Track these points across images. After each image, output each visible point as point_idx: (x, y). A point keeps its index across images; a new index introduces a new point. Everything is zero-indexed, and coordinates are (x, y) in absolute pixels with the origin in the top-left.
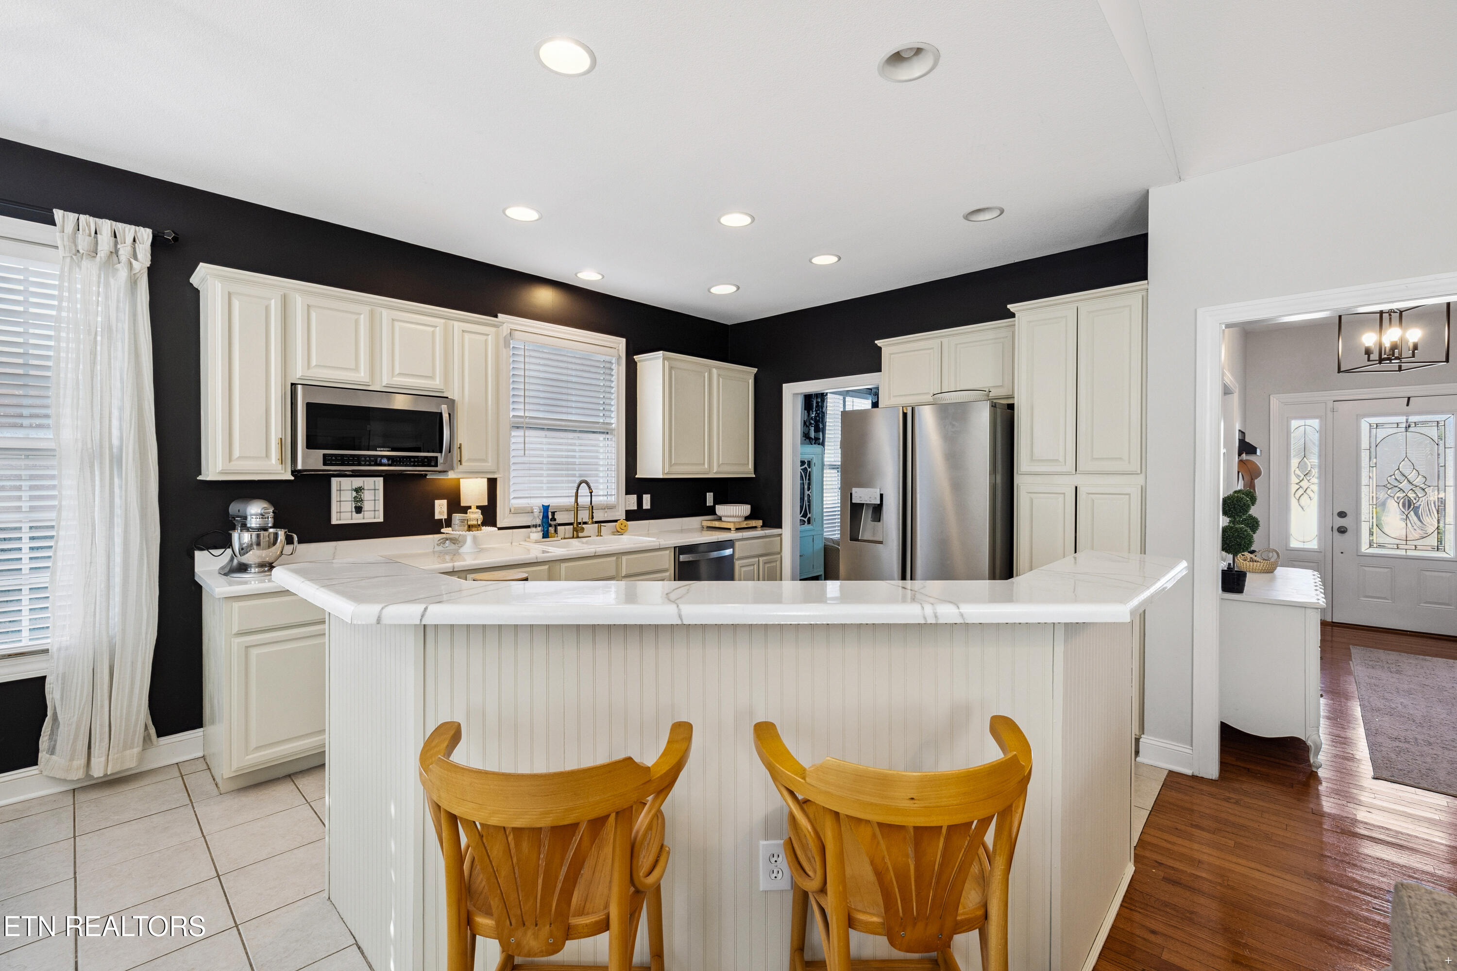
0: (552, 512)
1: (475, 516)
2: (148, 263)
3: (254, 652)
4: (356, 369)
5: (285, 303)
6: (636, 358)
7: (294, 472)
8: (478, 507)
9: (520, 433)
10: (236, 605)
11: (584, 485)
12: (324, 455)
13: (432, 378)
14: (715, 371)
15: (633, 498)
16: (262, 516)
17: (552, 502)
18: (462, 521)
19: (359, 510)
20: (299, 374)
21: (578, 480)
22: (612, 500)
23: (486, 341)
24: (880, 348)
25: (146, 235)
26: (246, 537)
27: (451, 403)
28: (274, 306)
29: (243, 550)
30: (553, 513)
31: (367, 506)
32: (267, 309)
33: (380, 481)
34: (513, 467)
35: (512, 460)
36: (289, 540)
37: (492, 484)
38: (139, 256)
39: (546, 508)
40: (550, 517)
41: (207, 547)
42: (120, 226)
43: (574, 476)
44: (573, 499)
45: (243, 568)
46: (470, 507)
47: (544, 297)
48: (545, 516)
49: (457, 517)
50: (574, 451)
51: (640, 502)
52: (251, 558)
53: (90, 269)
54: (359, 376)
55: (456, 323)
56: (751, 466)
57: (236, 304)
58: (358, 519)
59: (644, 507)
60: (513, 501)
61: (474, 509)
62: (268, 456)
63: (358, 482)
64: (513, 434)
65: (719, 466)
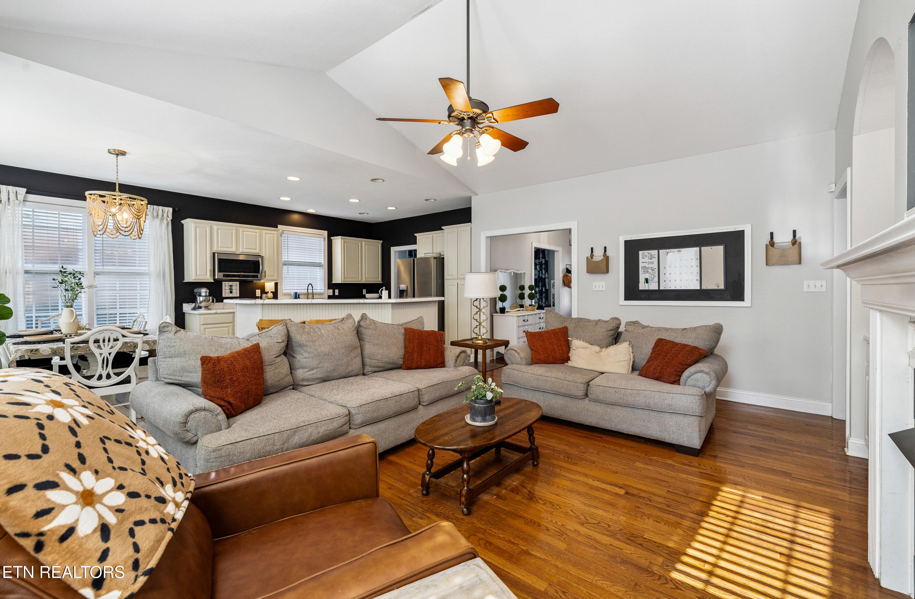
1: (270, 295)
2: (171, 218)
3: (207, 330)
4: (232, 247)
5: (211, 228)
6: (332, 238)
7: (214, 279)
8: (271, 292)
9: (286, 267)
10: (202, 316)
11: (310, 285)
12: (224, 274)
13: (256, 249)
14: (363, 242)
15: (331, 291)
16: (206, 292)
18: (266, 296)
19: (231, 292)
20: (215, 250)
21: (308, 283)
22: (323, 291)
23: (274, 236)
24: (416, 237)
25: (171, 209)
26: (201, 298)
27: (262, 257)
28: (208, 229)
29: (201, 303)
30: (299, 295)
31: (234, 291)
32: (206, 231)
33: (238, 283)
34: (284, 279)
35: (284, 276)
36: (213, 301)
37: (276, 284)
38: (169, 216)
39: (296, 292)
40: (297, 297)
41: (188, 303)
42: (164, 208)
43: (307, 282)
44: (306, 291)
45: (200, 308)
46: (268, 292)
47: (296, 217)
48: (296, 294)
49: (264, 295)
50: (307, 273)
51: (334, 292)
52: (203, 304)
53: (157, 221)
54: (233, 250)
55: (263, 231)
56: (380, 279)
57: (198, 229)
58: (231, 294)
59: (336, 294)
60: (284, 291)
61: (270, 293)
62: (206, 275)
63: (231, 283)
64: (284, 267)
65: (365, 278)
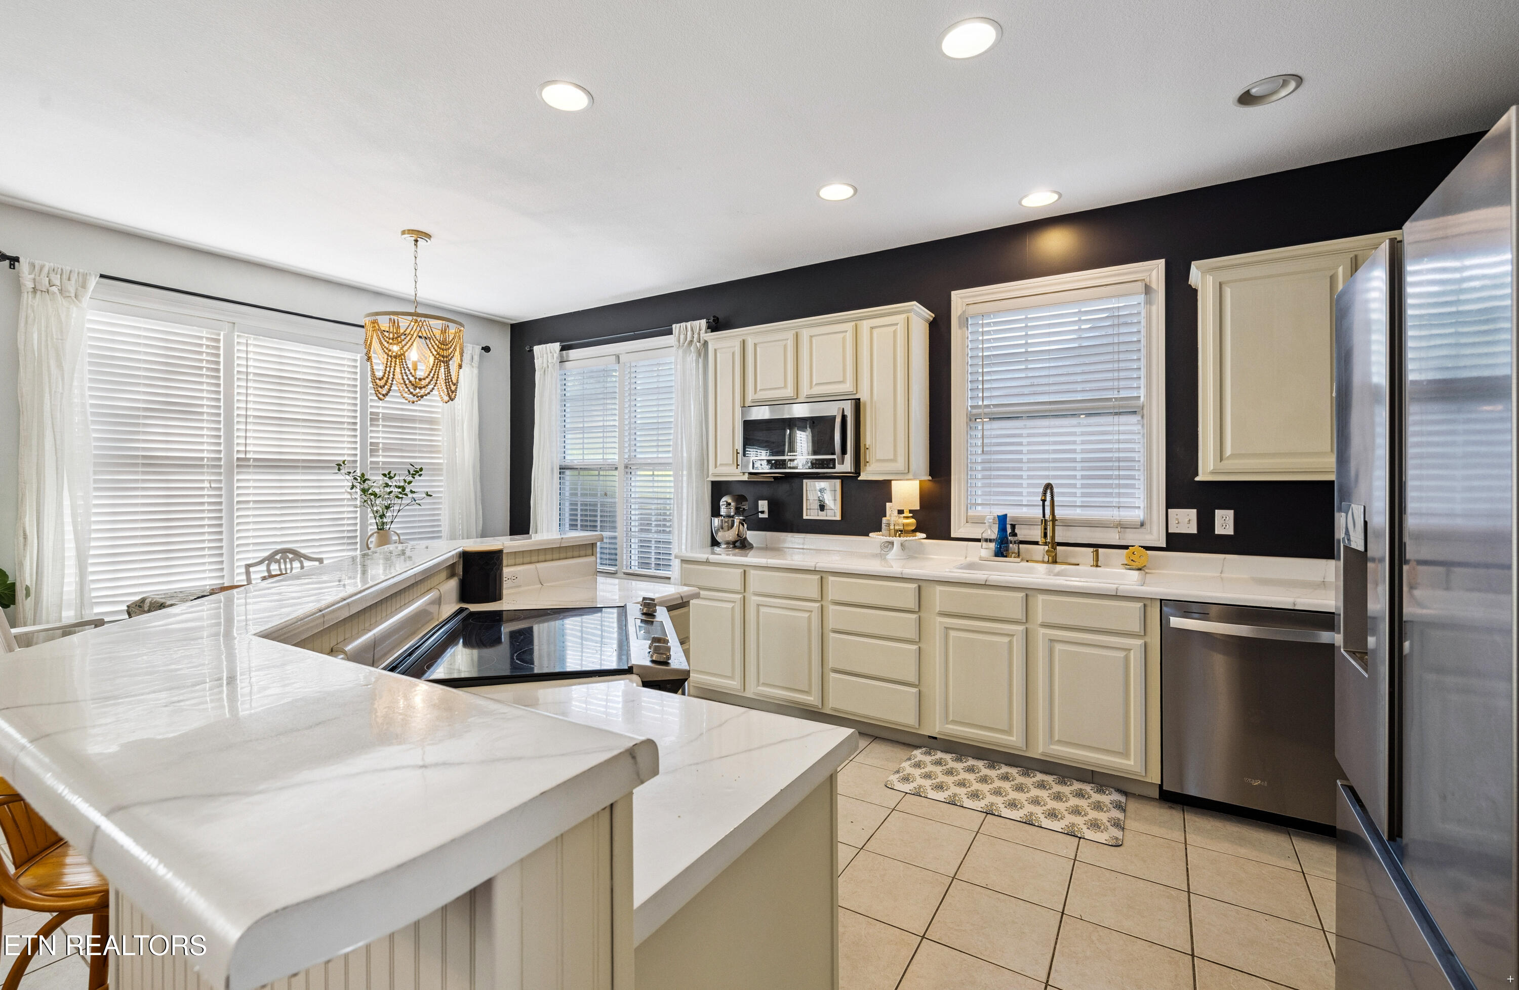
0: (1011, 525)
4: (785, 387)
5: (743, 346)
13: (843, 382)
15: (1188, 514)
17: (1012, 513)
23: (895, 331)
25: (703, 324)
28: (737, 350)
30: (1013, 527)
32: (734, 354)
33: (838, 483)
35: (972, 459)
39: (1003, 519)
40: (1009, 530)
48: (1002, 529)
54: (787, 392)
55: (865, 322)
57: (719, 356)
58: (822, 516)
60: (973, 508)
61: (906, 513)
62: (732, 463)
